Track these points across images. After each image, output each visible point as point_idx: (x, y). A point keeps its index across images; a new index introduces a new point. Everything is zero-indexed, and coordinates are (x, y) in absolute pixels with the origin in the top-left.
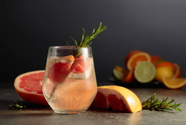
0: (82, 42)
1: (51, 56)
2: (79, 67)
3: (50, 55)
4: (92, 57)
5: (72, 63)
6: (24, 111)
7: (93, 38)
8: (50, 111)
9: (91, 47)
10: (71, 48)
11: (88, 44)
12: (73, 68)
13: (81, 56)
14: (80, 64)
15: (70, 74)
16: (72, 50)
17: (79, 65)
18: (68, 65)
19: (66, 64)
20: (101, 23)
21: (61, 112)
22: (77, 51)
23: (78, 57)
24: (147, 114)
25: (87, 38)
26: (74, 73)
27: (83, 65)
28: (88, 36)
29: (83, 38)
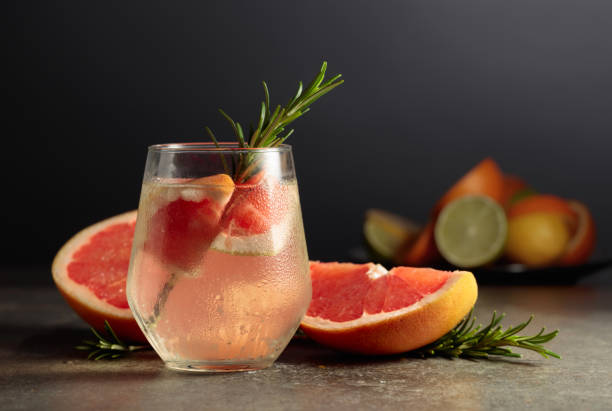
0: (259, 131)
1: (156, 175)
2: (251, 213)
3: (154, 173)
4: (295, 182)
5: (227, 200)
6: (65, 363)
7: (297, 116)
8: (153, 362)
9: (290, 147)
10: (222, 148)
11: (281, 135)
12: (231, 219)
13: (258, 178)
14: (255, 202)
15: (219, 237)
16: (225, 155)
17: (250, 207)
18: (214, 208)
19: (205, 202)
20: (325, 63)
21: (190, 367)
22: (244, 159)
23: (248, 180)
24: (480, 372)
25: (276, 114)
26: (234, 233)
27: (263, 208)
28: (279, 106)
29: (263, 116)
